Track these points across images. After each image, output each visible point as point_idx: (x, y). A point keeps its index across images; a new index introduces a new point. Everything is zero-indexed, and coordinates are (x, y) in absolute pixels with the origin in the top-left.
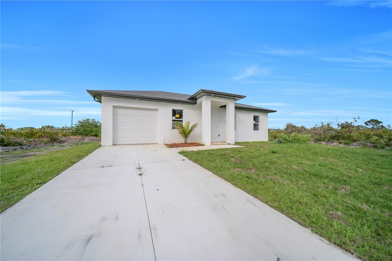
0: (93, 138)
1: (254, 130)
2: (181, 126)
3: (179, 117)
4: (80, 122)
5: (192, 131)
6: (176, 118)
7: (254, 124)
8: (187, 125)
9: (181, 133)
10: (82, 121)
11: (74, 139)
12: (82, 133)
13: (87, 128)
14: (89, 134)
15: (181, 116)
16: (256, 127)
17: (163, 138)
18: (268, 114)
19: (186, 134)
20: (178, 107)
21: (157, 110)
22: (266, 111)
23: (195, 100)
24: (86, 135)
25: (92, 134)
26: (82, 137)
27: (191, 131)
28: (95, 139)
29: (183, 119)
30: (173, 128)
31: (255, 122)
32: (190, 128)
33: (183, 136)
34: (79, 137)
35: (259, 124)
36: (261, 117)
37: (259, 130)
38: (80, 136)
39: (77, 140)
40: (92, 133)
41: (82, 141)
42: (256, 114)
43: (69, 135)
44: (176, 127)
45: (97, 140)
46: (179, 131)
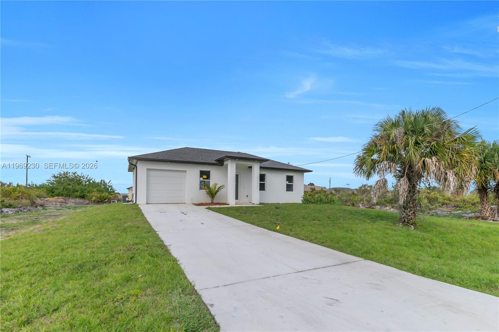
0: (79, 200)
1: (287, 190)
2: (209, 187)
3: (206, 177)
4: (55, 177)
5: (219, 191)
6: (204, 179)
7: (287, 184)
8: (214, 186)
9: (208, 193)
10: (58, 175)
11: (53, 201)
12: (62, 192)
13: (69, 186)
14: (72, 195)
15: (208, 177)
16: (289, 188)
17: (191, 198)
18: (304, 173)
19: (212, 194)
20: (205, 168)
21: (186, 171)
22: (302, 171)
23: (222, 162)
24: (69, 196)
25: (76, 195)
26: (63, 199)
27: (217, 191)
28: (83, 202)
29: (210, 179)
30: (201, 188)
31: (289, 183)
32: (217, 189)
33: (210, 196)
34: (60, 199)
35: (293, 185)
36: (296, 177)
37: (293, 191)
38: (60, 197)
39: (58, 203)
40: (76, 193)
41: (65, 204)
42: (290, 174)
43: (45, 196)
44: (204, 187)
45: (85, 203)
46: (207, 191)
